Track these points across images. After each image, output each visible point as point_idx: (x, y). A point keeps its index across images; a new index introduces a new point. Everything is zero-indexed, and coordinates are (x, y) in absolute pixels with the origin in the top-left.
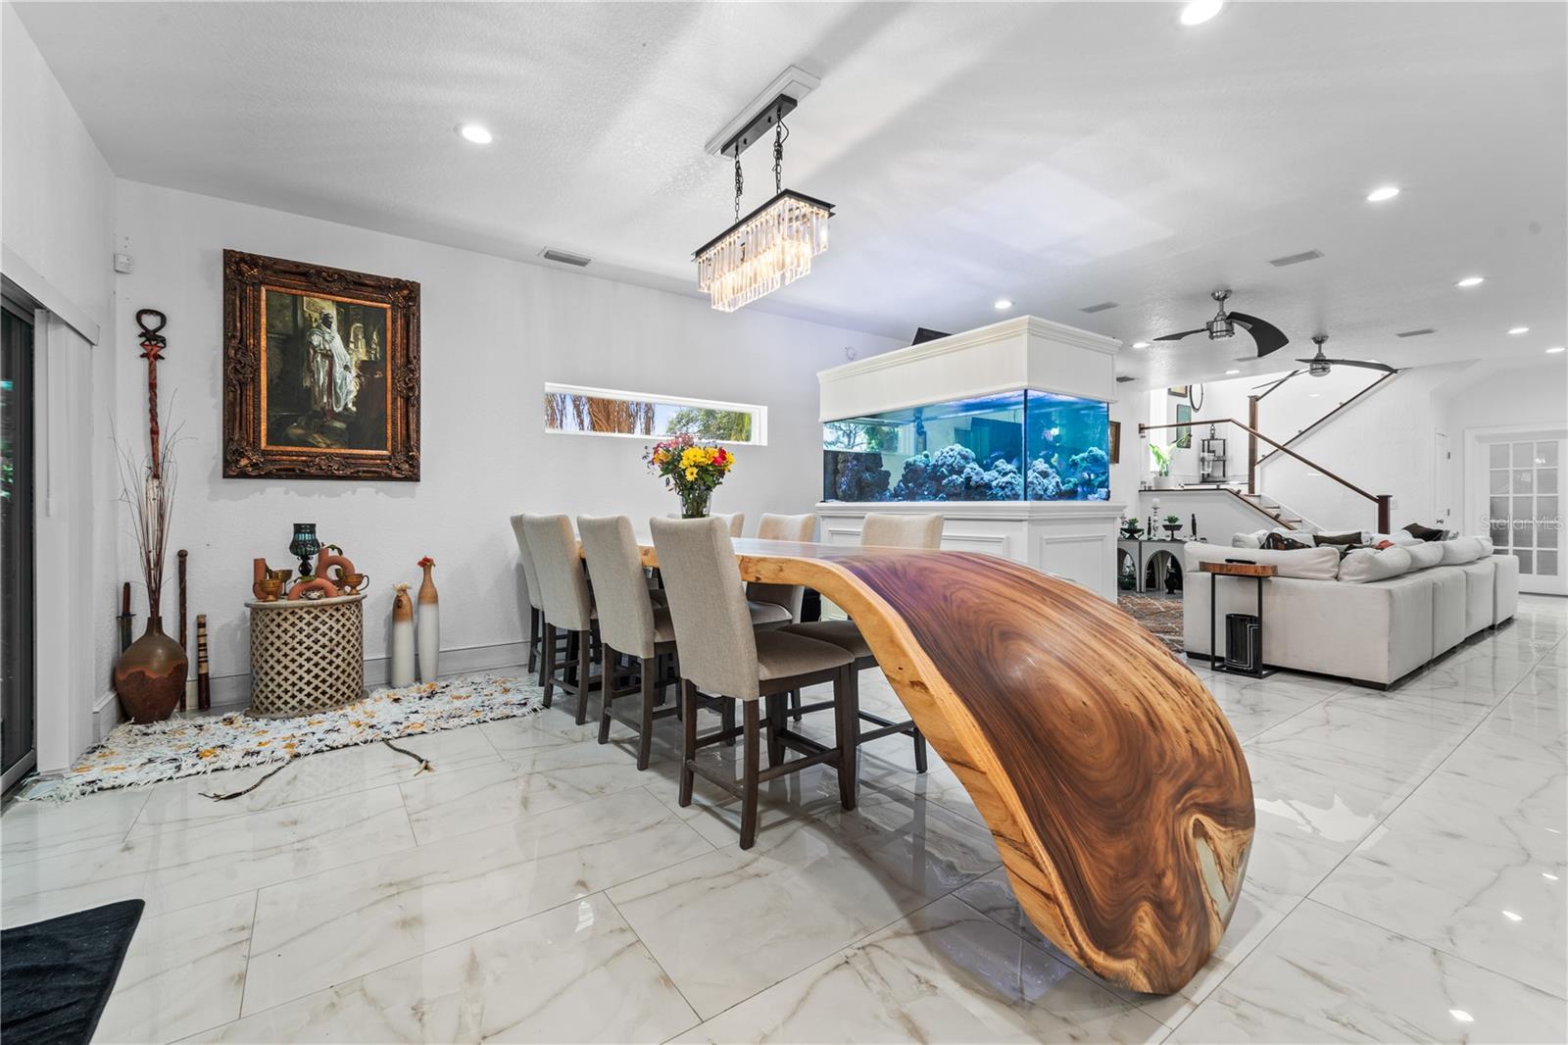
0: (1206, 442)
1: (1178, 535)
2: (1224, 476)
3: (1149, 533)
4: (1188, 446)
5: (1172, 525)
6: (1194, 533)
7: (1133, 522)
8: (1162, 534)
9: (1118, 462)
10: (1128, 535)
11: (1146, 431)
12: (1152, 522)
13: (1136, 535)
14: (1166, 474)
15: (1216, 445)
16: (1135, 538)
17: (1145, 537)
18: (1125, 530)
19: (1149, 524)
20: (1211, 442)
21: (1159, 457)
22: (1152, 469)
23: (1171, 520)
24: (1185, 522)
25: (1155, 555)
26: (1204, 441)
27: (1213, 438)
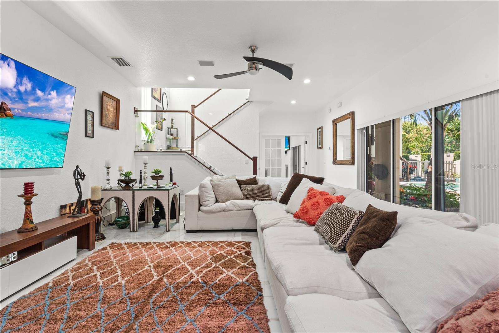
0: (169, 130)
1: (161, 183)
2: (177, 147)
3: (141, 183)
4: (161, 129)
5: (157, 177)
6: (171, 180)
7: (128, 174)
8: (151, 183)
9: (118, 129)
10: (124, 185)
11: (139, 113)
12: (143, 174)
13: (131, 185)
14: (151, 142)
15: (173, 131)
16: (130, 188)
17: (137, 186)
18: (122, 181)
19: (141, 176)
20: (171, 130)
21: (147, 130)
22: (142, 139)
23: (157, 172)
24: (165, 173)
25: (146, 200)
26: (168, 128)
27: (172, 127)
